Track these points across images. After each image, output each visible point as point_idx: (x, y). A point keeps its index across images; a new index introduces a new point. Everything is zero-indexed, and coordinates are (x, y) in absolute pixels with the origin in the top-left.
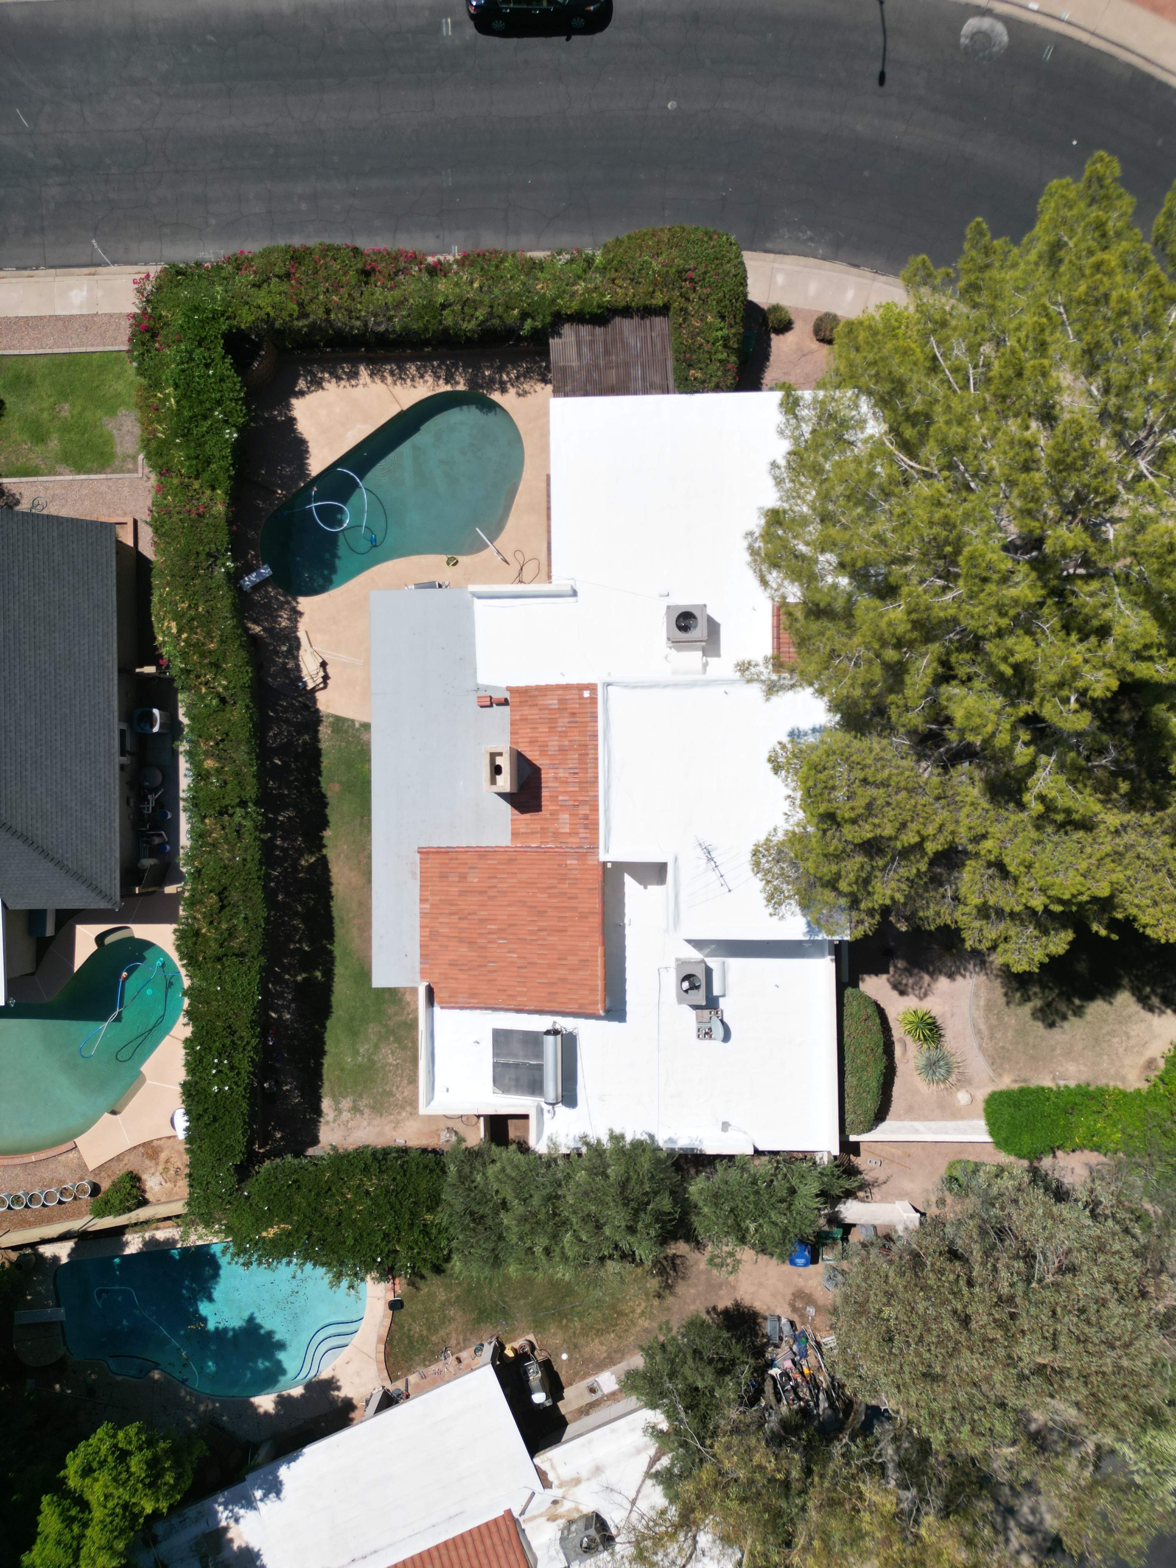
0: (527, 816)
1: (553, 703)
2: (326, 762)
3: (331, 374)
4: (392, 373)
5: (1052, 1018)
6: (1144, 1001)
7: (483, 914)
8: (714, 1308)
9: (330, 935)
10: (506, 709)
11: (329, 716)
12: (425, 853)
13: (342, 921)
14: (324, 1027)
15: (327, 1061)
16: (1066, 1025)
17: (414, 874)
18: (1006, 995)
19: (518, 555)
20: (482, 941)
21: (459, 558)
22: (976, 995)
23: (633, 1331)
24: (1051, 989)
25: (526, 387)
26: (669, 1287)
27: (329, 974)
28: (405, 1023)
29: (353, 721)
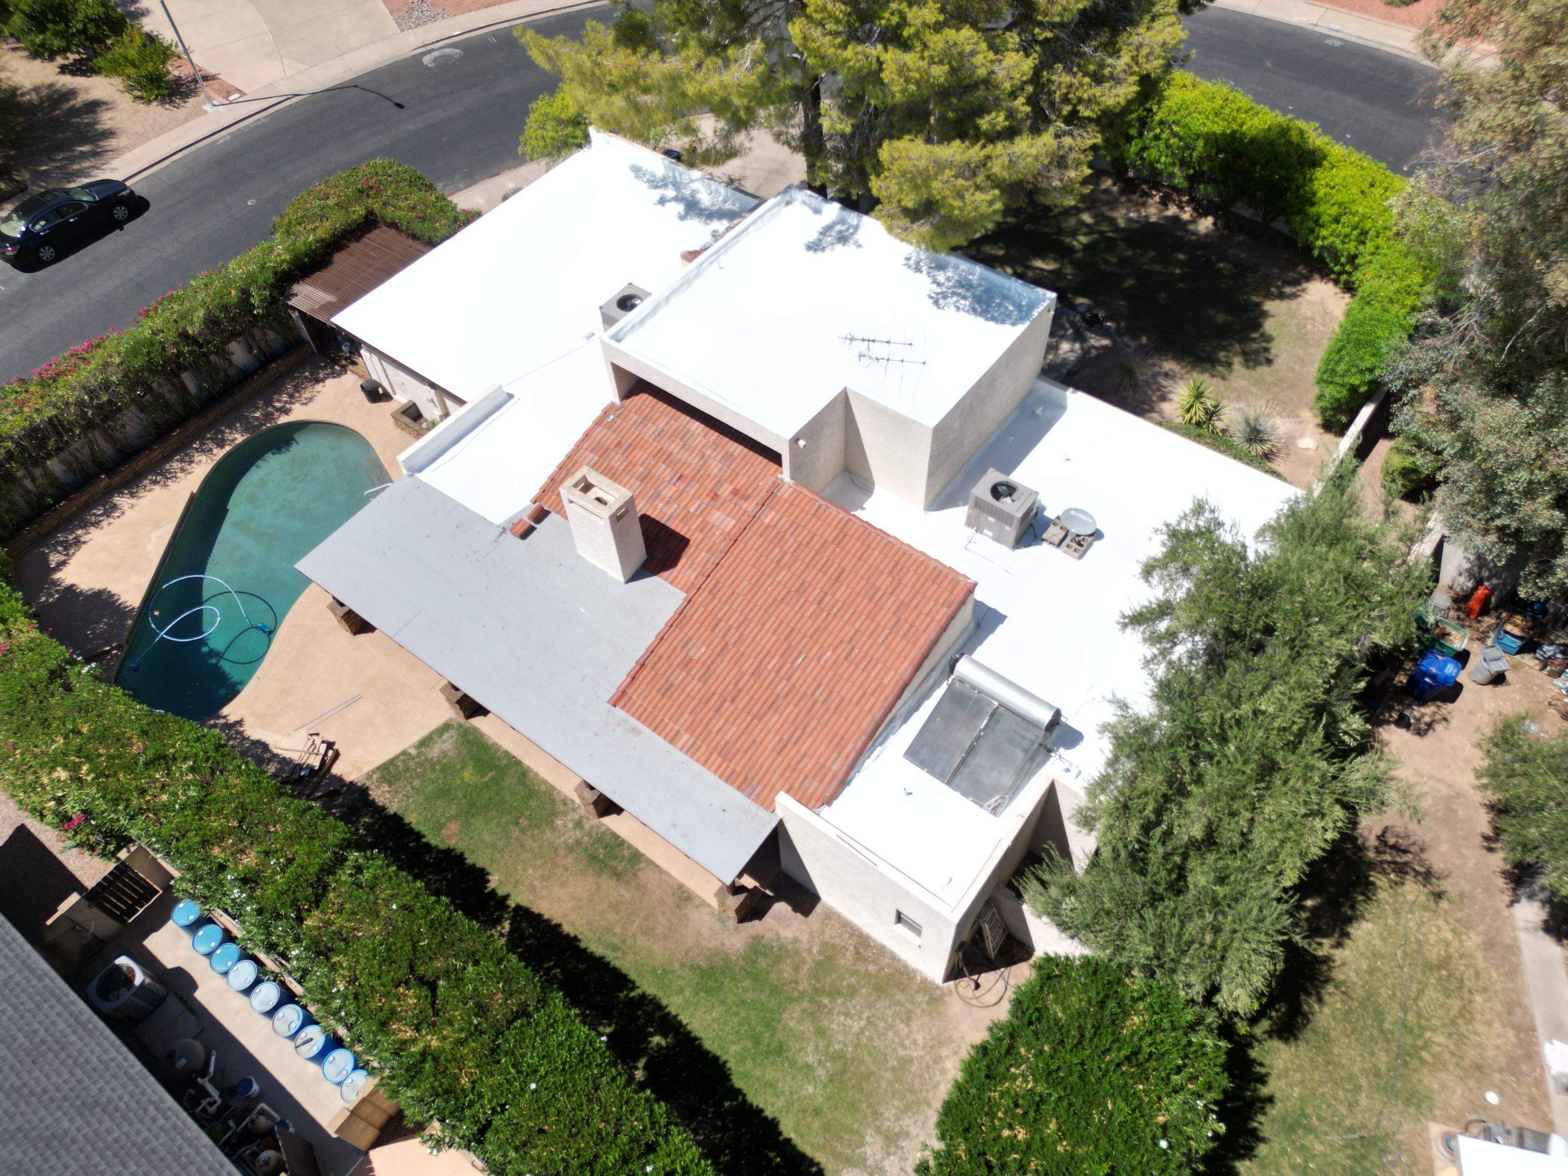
0: (684, 559)
2: (413, 819)
3: (84, 527)
4: (155, 482)
5: (1262, 359)
6: (1281, 296)
7: (749, 665)
10: (551, 516)
11: (369, 776)
12: (621, 698)
13: (615, 948)
17: (634, 730)
20: (782, 687)
29: (404, 753)
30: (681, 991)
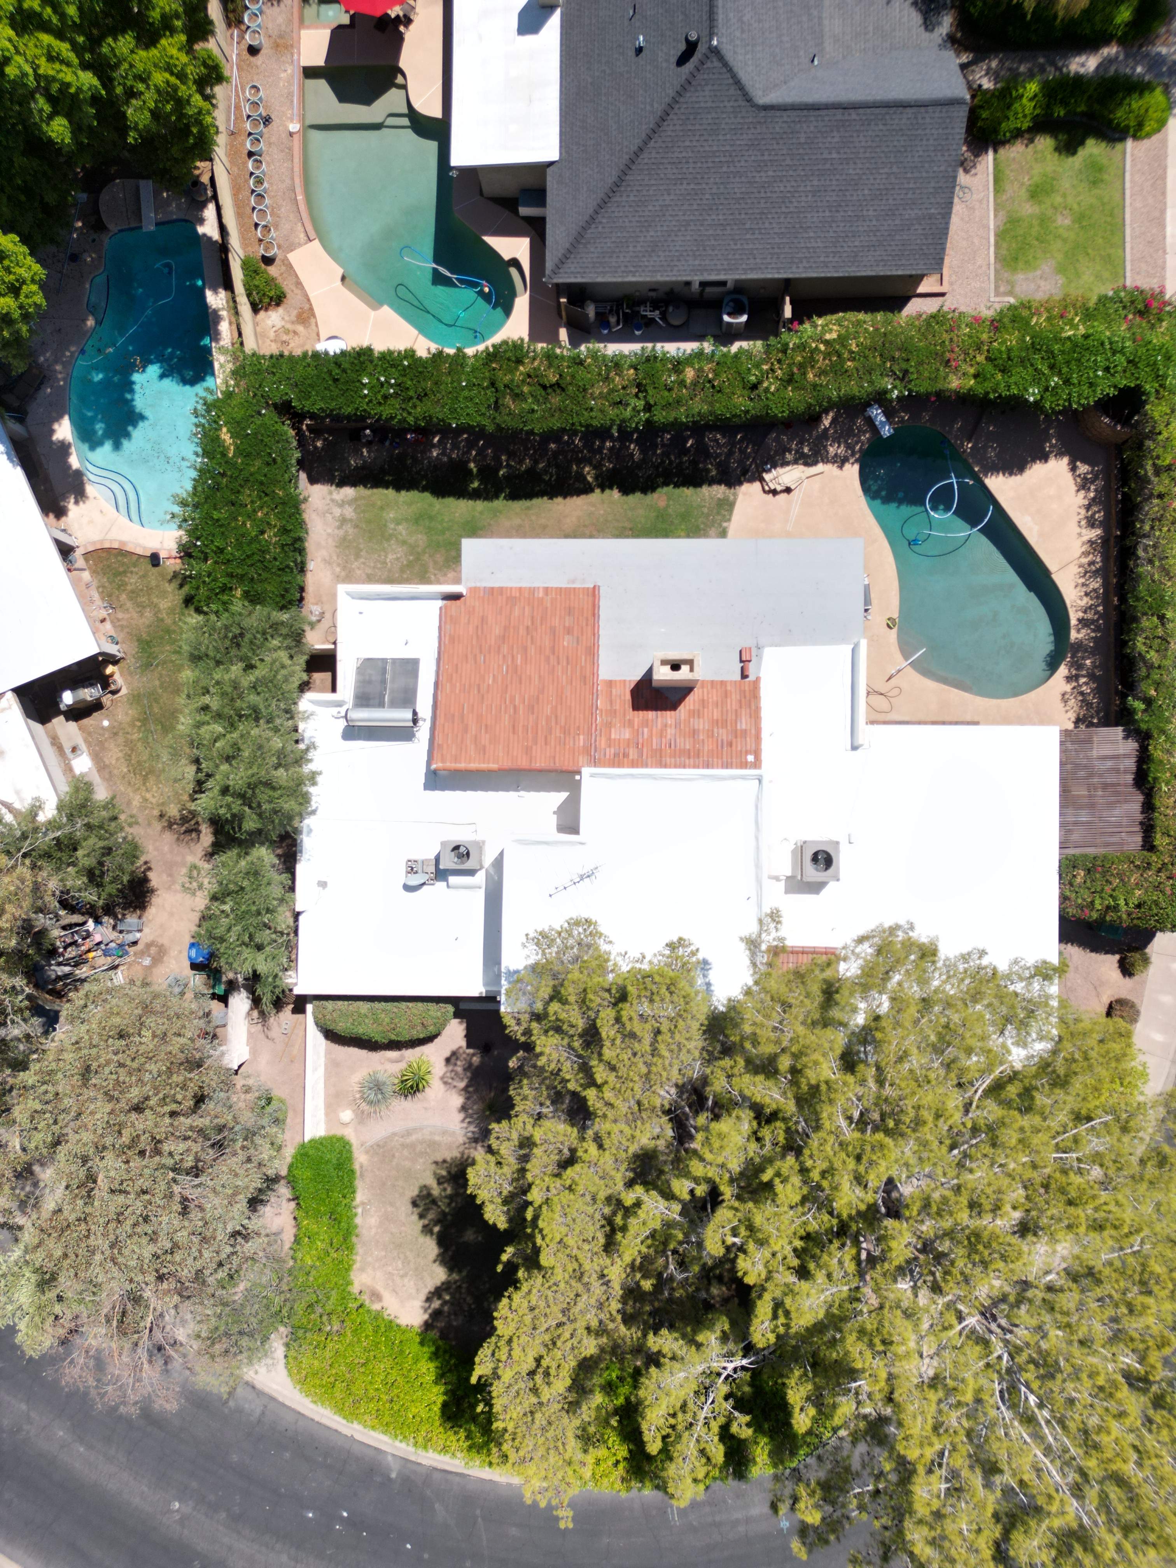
0: (628, 697)
1: (743, 724)
2: (688, 492)
3: (1094, 499)
4: (1091, 563)
5: (422, 1204)
6: (437, 1293)
7: (532, 651)
8: (149, 869)
9: (514, 496)
10: (738, 677)
11: (735, 495)
12: (594, 592)
13: (528, 508)
14: (424, 489)
15: (390, 493)
16: (415, 1217)
17: (573, 582)
18: (444, 1161)
19: (897, 691)
20: (505, 649)
21: (895, 630)
22: (445, 1133)
23: (129, 790)
24: (449, 1205)
25: (1072, 702)
26: (170, 825)
27: (475, 495)
28: (426, 572)
29: (729, 520)
30: (481, 513)
